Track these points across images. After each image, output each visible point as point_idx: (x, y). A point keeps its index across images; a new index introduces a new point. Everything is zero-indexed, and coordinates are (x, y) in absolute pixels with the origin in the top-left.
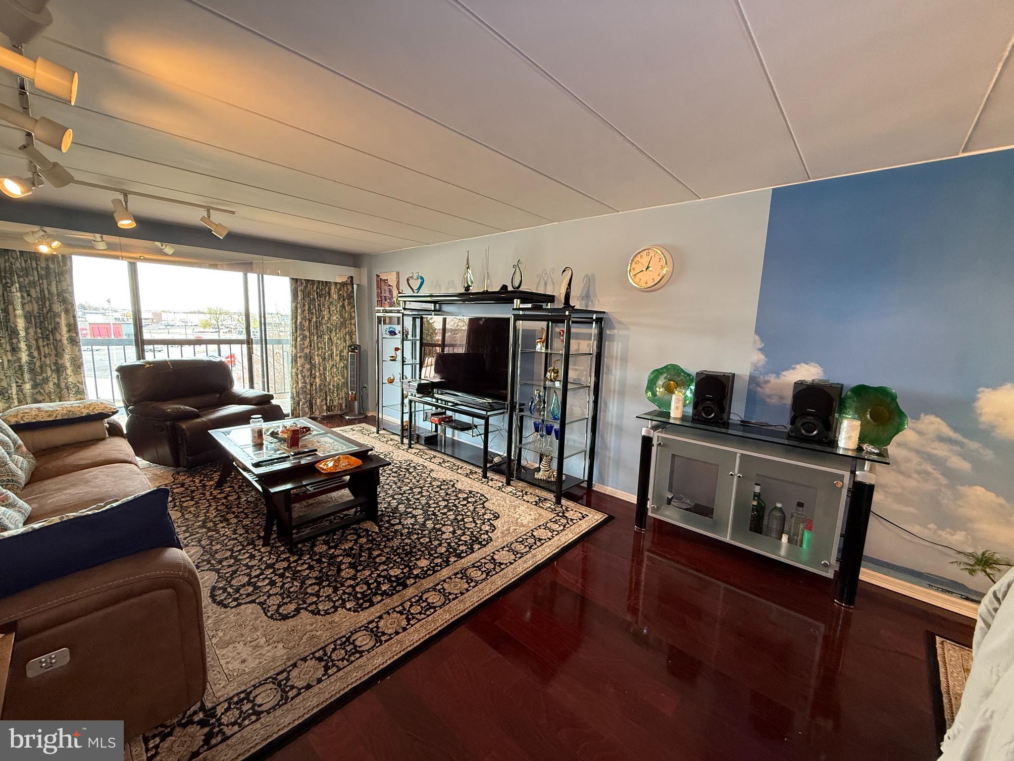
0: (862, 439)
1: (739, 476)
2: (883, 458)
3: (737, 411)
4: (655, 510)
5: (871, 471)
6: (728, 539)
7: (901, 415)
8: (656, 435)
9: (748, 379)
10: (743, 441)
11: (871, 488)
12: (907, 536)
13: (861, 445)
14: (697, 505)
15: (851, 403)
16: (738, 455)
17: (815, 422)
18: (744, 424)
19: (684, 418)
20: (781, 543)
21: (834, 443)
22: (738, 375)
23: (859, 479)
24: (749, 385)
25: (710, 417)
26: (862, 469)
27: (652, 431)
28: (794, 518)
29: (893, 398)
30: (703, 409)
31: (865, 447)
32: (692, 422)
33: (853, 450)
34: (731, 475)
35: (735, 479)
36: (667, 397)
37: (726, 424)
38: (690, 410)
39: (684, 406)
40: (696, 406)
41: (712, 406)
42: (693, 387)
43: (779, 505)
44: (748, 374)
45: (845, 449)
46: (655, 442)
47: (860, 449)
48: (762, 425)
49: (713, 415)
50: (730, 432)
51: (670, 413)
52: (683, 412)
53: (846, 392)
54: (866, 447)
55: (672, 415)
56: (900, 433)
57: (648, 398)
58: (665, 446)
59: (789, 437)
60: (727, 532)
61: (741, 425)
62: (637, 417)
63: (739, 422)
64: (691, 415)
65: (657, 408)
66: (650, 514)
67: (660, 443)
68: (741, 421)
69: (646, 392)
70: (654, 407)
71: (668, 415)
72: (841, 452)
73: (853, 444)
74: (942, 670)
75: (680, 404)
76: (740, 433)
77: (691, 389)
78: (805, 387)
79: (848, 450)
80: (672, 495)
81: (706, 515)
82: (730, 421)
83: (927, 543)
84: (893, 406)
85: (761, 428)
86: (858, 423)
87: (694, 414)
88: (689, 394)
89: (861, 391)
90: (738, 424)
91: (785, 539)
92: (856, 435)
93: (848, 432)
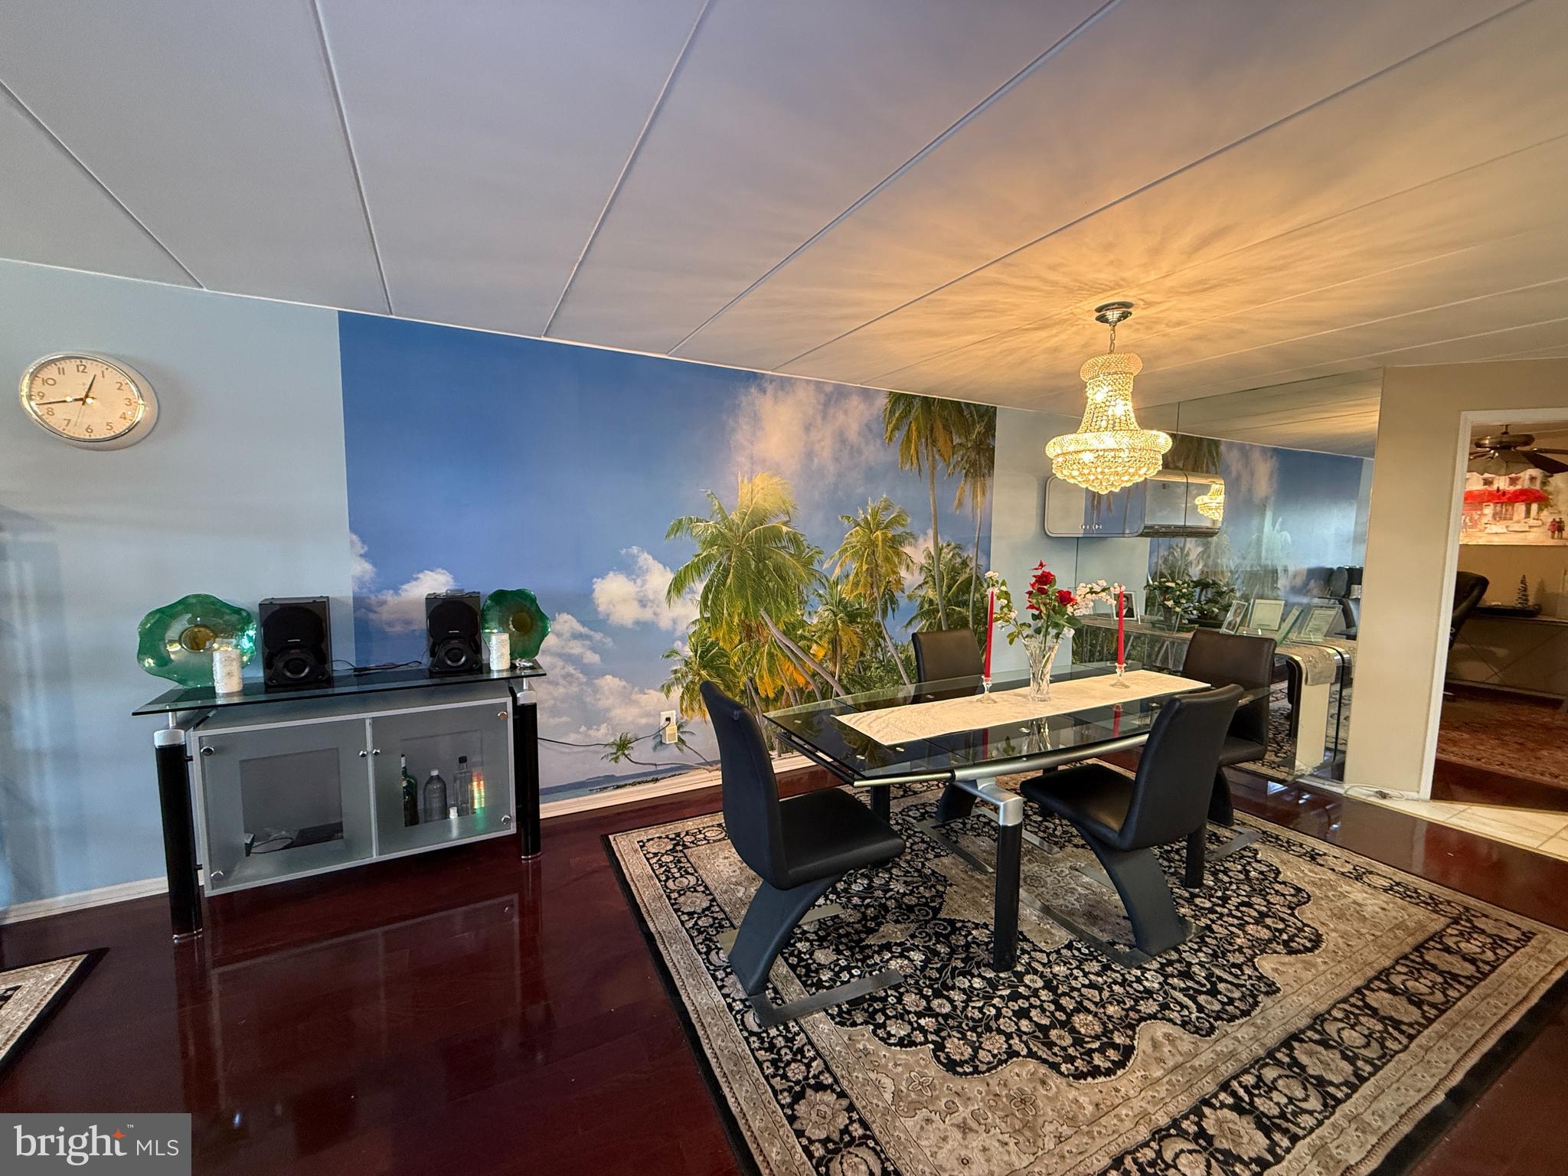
0: (513, 655)
1: (376, 753)
2: (536, 672)
3: (343, 656)
4: (216, 882)
5: (530, 688)
6: (375, 857)
7: (543, 618)
8: (192, 740)
9: (351, 601)
10: (362, 699)
11: (533, 708)
12: (565, 749)
13: (513, 661)
14: (302, 833)
15: (493, 615)
16: (368, 722)
17: (461, 646)
18: (361, 673)
19: (247, 689)
20: (450, 822)
21: (483, 668)
22: (335, 599)
23: (521, 702)
24: (354, 612)
25: (303, 675)
26: (522, 690)
27: (182, 732)
28: (458, 782)
29: (533, 600)
30: (286, 666)
31: (517, 663)
32: (267, 692)
33: (507, 670)
34: (363, 755)
35: (370, 760)
36: (195, 659)
37: (330, 681)
38: (258, 674)
39: (243, 666)
40: (268, 664)
41: (303, 656)
42: (252, 633)
43: (435, 773)
44: (351, 595)
45: (499, 671)
46: (193, 750)
47: (513, 667)
48: (385, 668)
49: (307, 670)
50: (337, 690)
51: (214, 688)
52: (243, 679)
53: (486, 602)
54: (520, 663)
55: (220, 689)
56: (546, 639)
57: (149, 670)
58: (220, 750)
59: (432, 674)
60: (372, 849)
61: (355, 675)
62: (134, 714)
63: (351, 672)
64: (263, 681)
65: (173, 685)
66: (209, 893)
67: (208, 750)
68: (356, 670)
69: (140, 660)
70: (169, 685)
71: (211, 692)
72: (495, 676)
73: (505, 664)
74: (622, 863)
75: (235, 667)
76: (354, 689)
77: (248, 635)
78: (441, 602)
79: (502, 671)
80: (252, 836)
81: (329, 838)
82: (335, 674)
83: (583, 748)
84: (533, 609)
85: (387, 672)
86: (506, 636)
87: (268, 679)
88: (246, 644)
89: (500, 597)
90: (350, 676)
91: (453, 814)
92: (507, 651)
93: (498, 650)
